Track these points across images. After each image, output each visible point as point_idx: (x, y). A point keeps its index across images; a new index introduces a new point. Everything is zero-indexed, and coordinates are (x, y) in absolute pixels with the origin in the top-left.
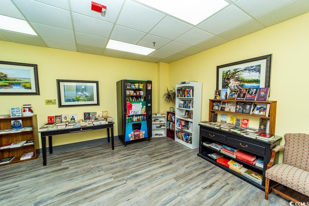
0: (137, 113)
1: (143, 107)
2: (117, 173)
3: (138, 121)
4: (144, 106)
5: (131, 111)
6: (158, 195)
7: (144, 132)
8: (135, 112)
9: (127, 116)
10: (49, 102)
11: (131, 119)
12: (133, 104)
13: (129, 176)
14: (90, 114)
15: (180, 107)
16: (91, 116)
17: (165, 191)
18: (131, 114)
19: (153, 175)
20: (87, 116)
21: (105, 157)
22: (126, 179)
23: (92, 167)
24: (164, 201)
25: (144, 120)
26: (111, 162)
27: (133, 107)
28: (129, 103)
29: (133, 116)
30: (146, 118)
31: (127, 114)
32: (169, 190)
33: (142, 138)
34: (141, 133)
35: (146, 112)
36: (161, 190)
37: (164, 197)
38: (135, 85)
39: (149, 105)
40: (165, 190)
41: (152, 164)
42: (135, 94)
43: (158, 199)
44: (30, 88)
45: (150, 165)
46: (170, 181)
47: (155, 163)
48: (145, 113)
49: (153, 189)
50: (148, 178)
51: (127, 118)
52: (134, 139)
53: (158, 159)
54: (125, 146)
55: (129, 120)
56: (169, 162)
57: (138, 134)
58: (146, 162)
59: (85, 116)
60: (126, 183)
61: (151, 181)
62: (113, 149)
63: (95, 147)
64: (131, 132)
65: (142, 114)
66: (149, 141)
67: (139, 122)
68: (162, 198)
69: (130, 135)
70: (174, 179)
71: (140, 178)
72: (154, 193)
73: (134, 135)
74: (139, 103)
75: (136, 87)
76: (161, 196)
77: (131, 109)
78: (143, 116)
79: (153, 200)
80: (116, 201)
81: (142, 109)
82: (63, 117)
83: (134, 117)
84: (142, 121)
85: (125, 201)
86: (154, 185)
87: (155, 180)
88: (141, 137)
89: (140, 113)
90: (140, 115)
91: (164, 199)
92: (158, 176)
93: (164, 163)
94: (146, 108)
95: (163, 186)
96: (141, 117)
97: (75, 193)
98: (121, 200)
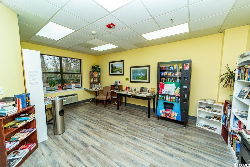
0: (169, 93)
1: (176, 88)
2: (131, 130)
3: (170, 101)
4: (178, 88)
5: (163, 90)
6: (124, 158)
7: (176, 114)
8: (167, 91)
9: (159, 94)
10: (127, 79)
11: (163, 98)
12: (165, 84)
13: (131, 136)
14: (144, 88)
15: (240, 96)
16: (144, 90)
17: (131, 161)
18: (163, 93)
19: (143, 148)
20: (142, 90)
21: (139, 119)
22: (128, 136)
23: (127, 120)
24: (121, 163)
25: (178, 102)
26: (136, 123)
27: (165, 87)
28: (162, 83)
29: (165, 95)
30: (180, 100)
31: (159, 92)
32: (135, 164)
33: (174, 119)
34: (172, 113)
35: (181, 94)
36: (131, 158)
37: (125, 162)
38: (173, 67)
39: (185, 87)
40: (133, 161)
41: (155, 142)
42: (173, 75)
43: (122, 159)
44: (121, 72)
45: (153, 141)
46: (146, 162)
47: (158, 143)
48: (179, 95)
49: (128, 153)
50: (137, 146)
51: (160, 96)
52: (164, 117)
53: (166, 143)
54: (158, 119)
55: (162, 98)
56: (172, 153)
57: (169, 114)
58: (153, 138)
59: (141, 89)
60: (125, 137)
61: (135, 149)
62: (149, 117)
63: (143, 111)
64: (163, 109)
65: (175, 95)
66: (185, 127)
67: (172, 102)
68: (123, 161)
69: (161, 112)
70: (151, 164)
71: (134, 141)
72: (126, 155)
73: (165, 113)
74: (173, 84)
75: (174, 68)
76: (125, 160)
77: (164, 89)
78: (177, 98)
79: (119, 156)
80: (110, 139)
81: (175, 90)
82: (130, 88)
83: (167, 97)
84: (175, 102)
85: (112, 143)
86: (133, 152)
87: (138, 150)
88: (172, 118)
89: (172, 94)
90: (174, 96)
91: (123, 163)
92: (144, 151)
93: (166, 149)
94: (181, 90)
95: (135, 158)
96: (174, 98)
97: (109, 125)
98: (113, 141)
